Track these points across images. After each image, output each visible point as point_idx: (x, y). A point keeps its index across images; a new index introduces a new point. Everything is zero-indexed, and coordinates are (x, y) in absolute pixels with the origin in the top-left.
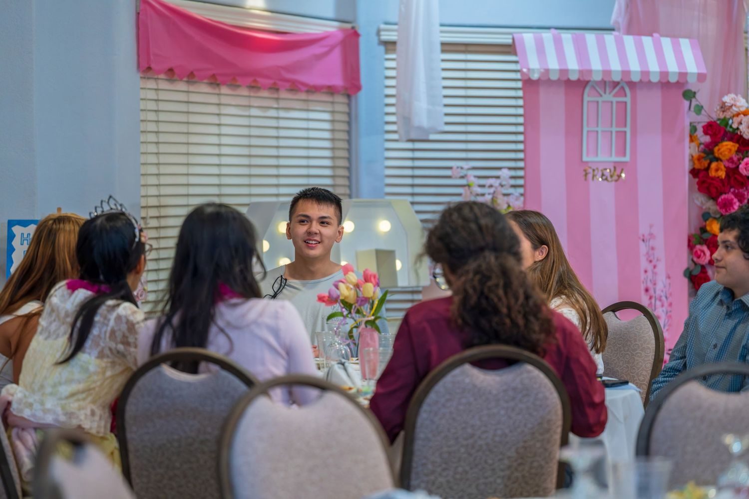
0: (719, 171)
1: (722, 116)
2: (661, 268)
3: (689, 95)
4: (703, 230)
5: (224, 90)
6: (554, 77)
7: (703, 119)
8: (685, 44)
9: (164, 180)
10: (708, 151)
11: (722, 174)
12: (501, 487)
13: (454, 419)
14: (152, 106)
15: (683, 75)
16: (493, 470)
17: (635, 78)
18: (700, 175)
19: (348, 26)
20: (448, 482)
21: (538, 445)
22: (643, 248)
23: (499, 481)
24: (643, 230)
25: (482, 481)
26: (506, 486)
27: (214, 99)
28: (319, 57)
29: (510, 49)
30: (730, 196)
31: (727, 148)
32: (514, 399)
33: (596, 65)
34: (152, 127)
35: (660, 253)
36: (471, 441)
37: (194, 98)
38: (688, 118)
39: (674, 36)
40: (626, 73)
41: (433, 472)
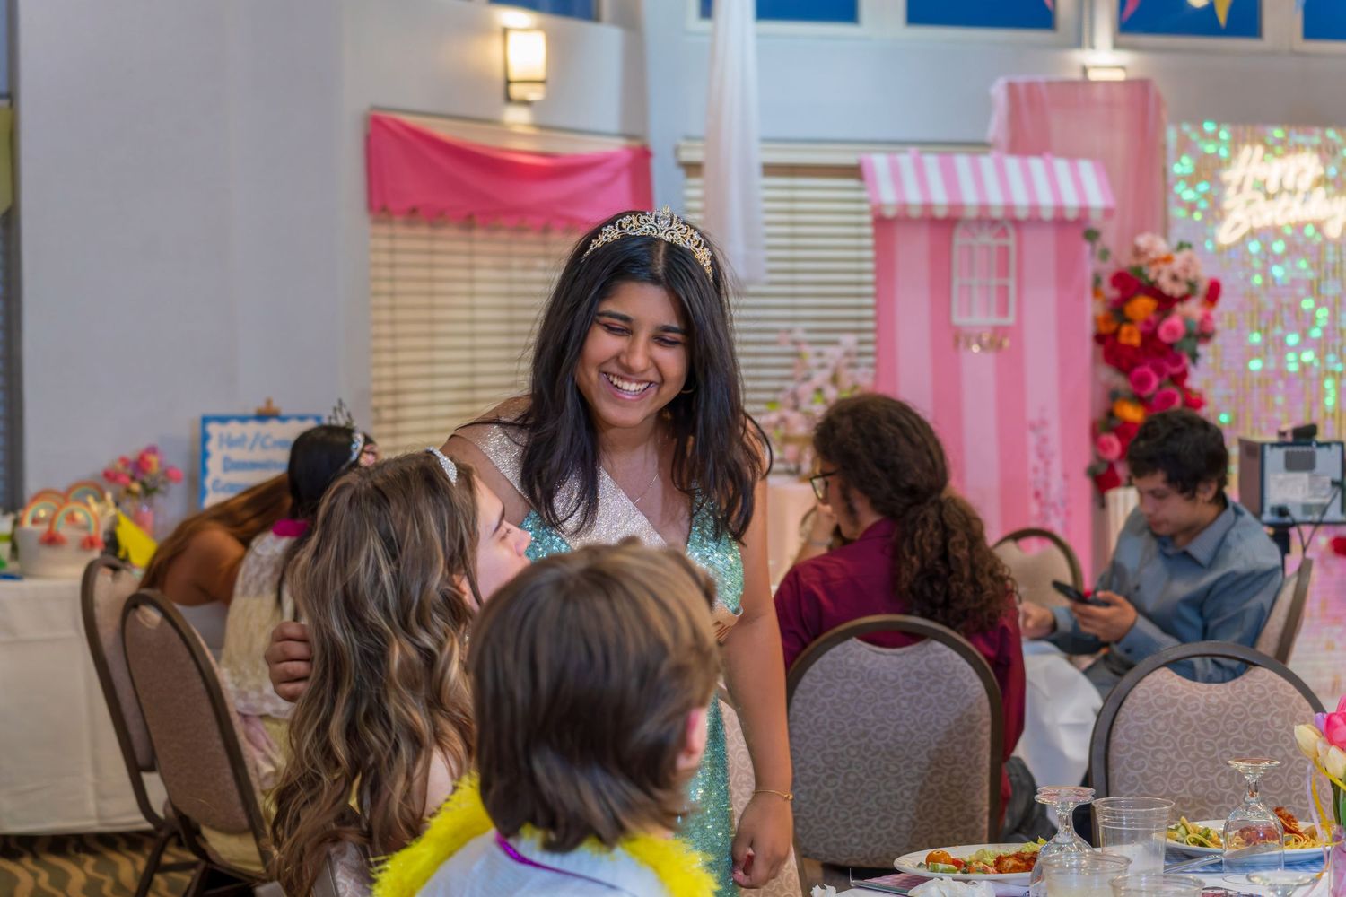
0: (1131, 336)
1: (1134, 262)
2: (1056, 467)
3: (1092, 235)
4: (1111, 414)
5: (478, 234)
6: (915, 213)
7: (1109, 268)
8: (1086, 168)
9: (402, 357)
10: (1117, 311)
11: (1136, 340)
12: (911, 801)
13: (837, 711)
14: (384, 258)
15: (1084, 211)
16: (898, 779)
17: (1022, 214)
18: (1107, 343)
19: (636, 144)
20: (837, 792)
21: (958, 748)
22: (1032, 439)
23: (907, 794)
24: (1032, 414)
25: (883, 793)
26: (919, 801)
27: (463, 247)
28: (603, 185)
29: (854, 172)
30: (1147, 369)
31: (1142, 306)
32: (919, 686)
33: (970, 197)
34: (385, 286)
35: (1054, 444)
36: (865, 740)
37: (439, 246)
38: (1090, 265)
39: (1072, 156)
40: (1009, 208)
41: (815, 780)
